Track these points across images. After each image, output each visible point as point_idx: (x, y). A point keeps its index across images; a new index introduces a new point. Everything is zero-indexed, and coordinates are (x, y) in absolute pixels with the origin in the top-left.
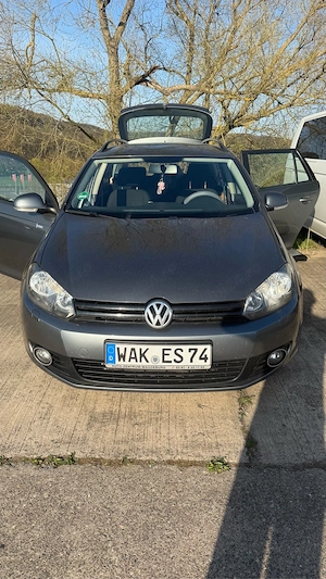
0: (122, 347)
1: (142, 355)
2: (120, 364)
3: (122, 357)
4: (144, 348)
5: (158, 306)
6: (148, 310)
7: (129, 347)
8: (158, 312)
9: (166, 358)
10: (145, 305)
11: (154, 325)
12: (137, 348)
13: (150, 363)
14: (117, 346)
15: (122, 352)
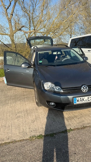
0: (78, 98)
1: (83, 100)
2: (78, 103)
3: (78, 101)
4: (83, 98)
5: (85, 86)
6: (82, 88)
7: (80, 98)
8: (85, 88)
9: (89, 99)
10: (81, 87)
11: (84, 92)
12: (82, 98)
13: (85, 101)
14: (77, 98)
15: (78, 100)
